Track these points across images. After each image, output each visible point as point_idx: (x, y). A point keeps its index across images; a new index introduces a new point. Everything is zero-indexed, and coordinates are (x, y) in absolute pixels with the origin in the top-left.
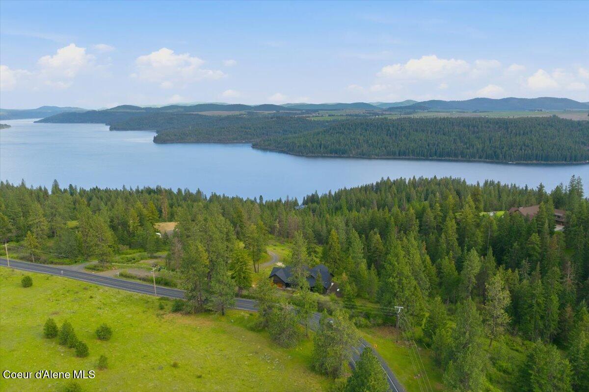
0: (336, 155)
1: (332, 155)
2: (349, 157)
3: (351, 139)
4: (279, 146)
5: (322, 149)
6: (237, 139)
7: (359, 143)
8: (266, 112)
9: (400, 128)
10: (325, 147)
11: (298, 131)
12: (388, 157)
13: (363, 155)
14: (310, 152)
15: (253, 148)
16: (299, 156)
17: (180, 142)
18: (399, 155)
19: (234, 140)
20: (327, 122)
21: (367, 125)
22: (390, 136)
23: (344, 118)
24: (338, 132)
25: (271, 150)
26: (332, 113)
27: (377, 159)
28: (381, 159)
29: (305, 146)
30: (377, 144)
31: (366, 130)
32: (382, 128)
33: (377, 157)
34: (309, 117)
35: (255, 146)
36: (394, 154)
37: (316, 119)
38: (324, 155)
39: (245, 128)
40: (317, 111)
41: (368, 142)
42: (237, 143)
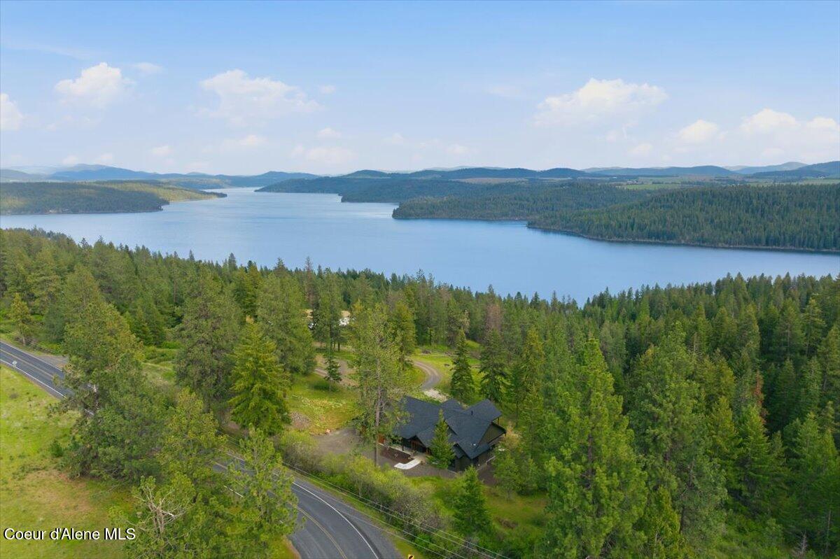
0: (658, 241)
1: (651, 241)
2: (679, 245)
3: (684, 216)
4: (568, 225)
5: (634, 231)
6: (507, 215)
7: (698, 222)
8: (557, 179)
9: (770, 201)
10: (641, 228)
11: (600, 205)
12: (746, 246)
13: (703, 242)
14: (615, 235)
15: (529, 228)
16: (598, 240)
17: (427, 218)
18: (767, 244)
19: (503, 215)
20: (649, 192)
21: (714, 196)
22: (753, 212)
23: (677, 187)
24: (664, 206)
25: (556, 232)
26: (660, 179)
27: (729, 248)
28: (735, 249)
29: (607, 226)
30: (729, 227)
31: (711, 203)
32: (738, 201)
33: (727, 246)
34: (620, 185)
35: (532, 225)
36: (758, 241)
37: (631, 188)
38: (637, 240)
39: (520, 199)
40: (635, 177)
41: (712, 221)
42: (507, 220)
